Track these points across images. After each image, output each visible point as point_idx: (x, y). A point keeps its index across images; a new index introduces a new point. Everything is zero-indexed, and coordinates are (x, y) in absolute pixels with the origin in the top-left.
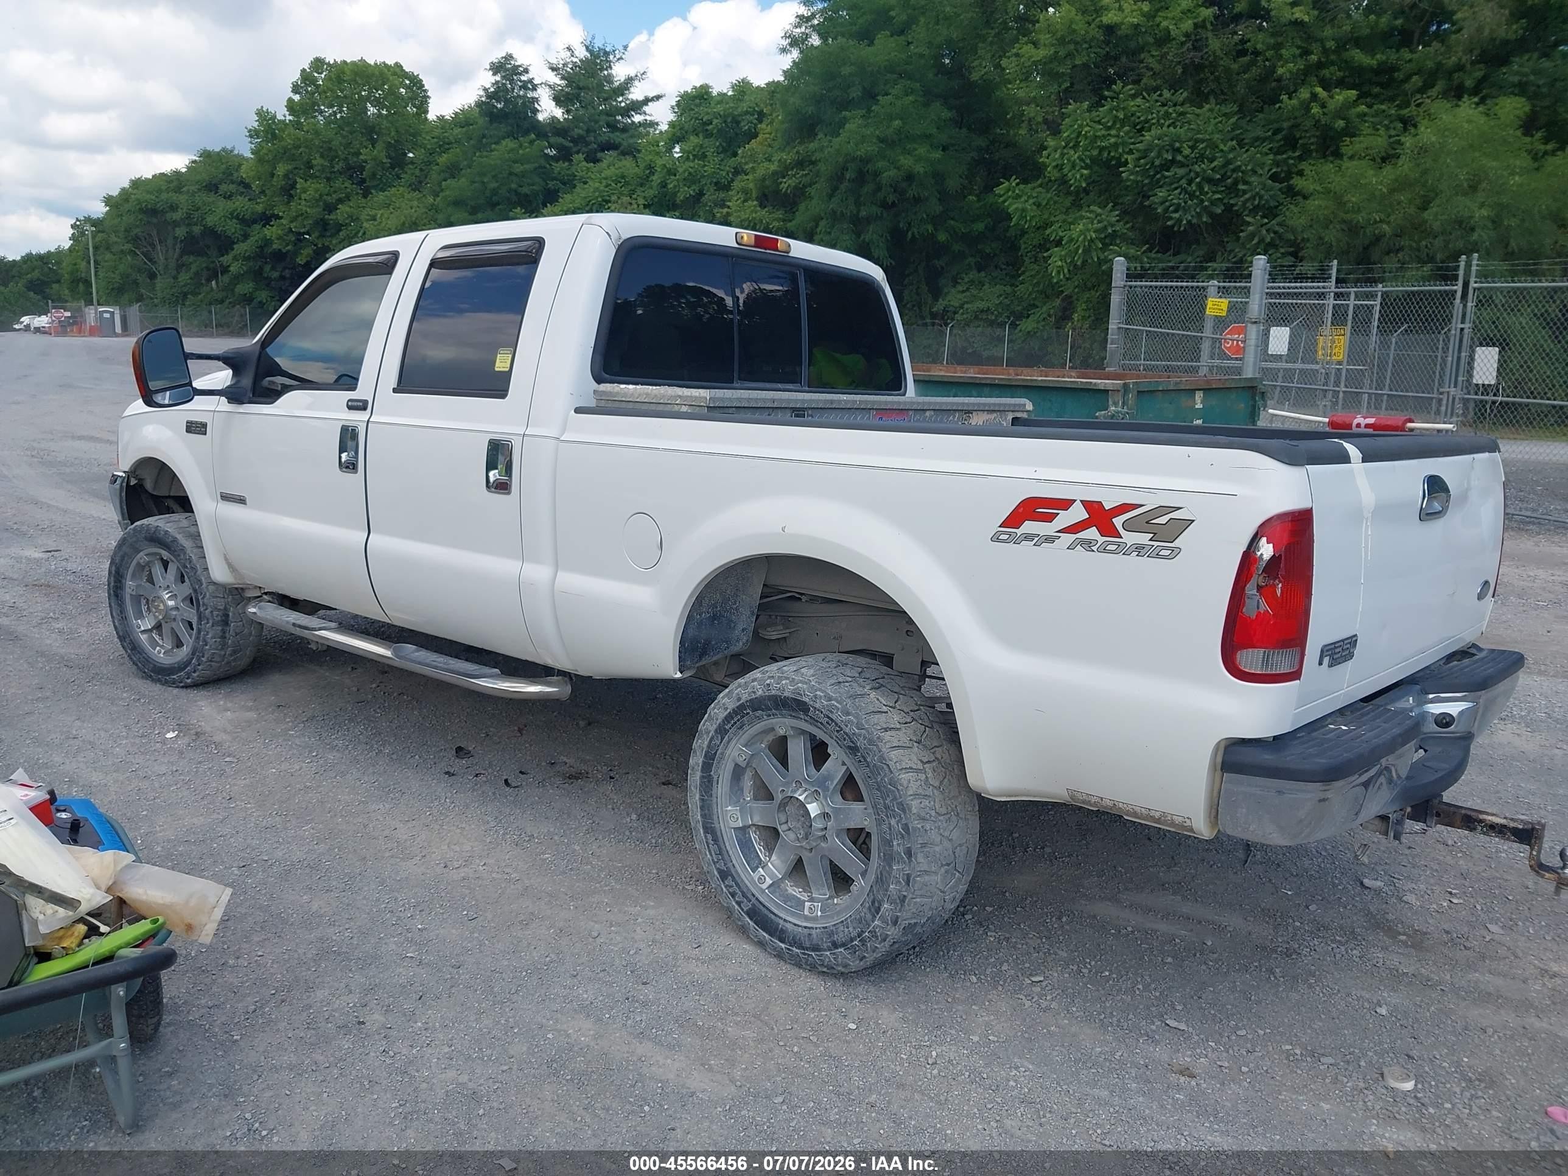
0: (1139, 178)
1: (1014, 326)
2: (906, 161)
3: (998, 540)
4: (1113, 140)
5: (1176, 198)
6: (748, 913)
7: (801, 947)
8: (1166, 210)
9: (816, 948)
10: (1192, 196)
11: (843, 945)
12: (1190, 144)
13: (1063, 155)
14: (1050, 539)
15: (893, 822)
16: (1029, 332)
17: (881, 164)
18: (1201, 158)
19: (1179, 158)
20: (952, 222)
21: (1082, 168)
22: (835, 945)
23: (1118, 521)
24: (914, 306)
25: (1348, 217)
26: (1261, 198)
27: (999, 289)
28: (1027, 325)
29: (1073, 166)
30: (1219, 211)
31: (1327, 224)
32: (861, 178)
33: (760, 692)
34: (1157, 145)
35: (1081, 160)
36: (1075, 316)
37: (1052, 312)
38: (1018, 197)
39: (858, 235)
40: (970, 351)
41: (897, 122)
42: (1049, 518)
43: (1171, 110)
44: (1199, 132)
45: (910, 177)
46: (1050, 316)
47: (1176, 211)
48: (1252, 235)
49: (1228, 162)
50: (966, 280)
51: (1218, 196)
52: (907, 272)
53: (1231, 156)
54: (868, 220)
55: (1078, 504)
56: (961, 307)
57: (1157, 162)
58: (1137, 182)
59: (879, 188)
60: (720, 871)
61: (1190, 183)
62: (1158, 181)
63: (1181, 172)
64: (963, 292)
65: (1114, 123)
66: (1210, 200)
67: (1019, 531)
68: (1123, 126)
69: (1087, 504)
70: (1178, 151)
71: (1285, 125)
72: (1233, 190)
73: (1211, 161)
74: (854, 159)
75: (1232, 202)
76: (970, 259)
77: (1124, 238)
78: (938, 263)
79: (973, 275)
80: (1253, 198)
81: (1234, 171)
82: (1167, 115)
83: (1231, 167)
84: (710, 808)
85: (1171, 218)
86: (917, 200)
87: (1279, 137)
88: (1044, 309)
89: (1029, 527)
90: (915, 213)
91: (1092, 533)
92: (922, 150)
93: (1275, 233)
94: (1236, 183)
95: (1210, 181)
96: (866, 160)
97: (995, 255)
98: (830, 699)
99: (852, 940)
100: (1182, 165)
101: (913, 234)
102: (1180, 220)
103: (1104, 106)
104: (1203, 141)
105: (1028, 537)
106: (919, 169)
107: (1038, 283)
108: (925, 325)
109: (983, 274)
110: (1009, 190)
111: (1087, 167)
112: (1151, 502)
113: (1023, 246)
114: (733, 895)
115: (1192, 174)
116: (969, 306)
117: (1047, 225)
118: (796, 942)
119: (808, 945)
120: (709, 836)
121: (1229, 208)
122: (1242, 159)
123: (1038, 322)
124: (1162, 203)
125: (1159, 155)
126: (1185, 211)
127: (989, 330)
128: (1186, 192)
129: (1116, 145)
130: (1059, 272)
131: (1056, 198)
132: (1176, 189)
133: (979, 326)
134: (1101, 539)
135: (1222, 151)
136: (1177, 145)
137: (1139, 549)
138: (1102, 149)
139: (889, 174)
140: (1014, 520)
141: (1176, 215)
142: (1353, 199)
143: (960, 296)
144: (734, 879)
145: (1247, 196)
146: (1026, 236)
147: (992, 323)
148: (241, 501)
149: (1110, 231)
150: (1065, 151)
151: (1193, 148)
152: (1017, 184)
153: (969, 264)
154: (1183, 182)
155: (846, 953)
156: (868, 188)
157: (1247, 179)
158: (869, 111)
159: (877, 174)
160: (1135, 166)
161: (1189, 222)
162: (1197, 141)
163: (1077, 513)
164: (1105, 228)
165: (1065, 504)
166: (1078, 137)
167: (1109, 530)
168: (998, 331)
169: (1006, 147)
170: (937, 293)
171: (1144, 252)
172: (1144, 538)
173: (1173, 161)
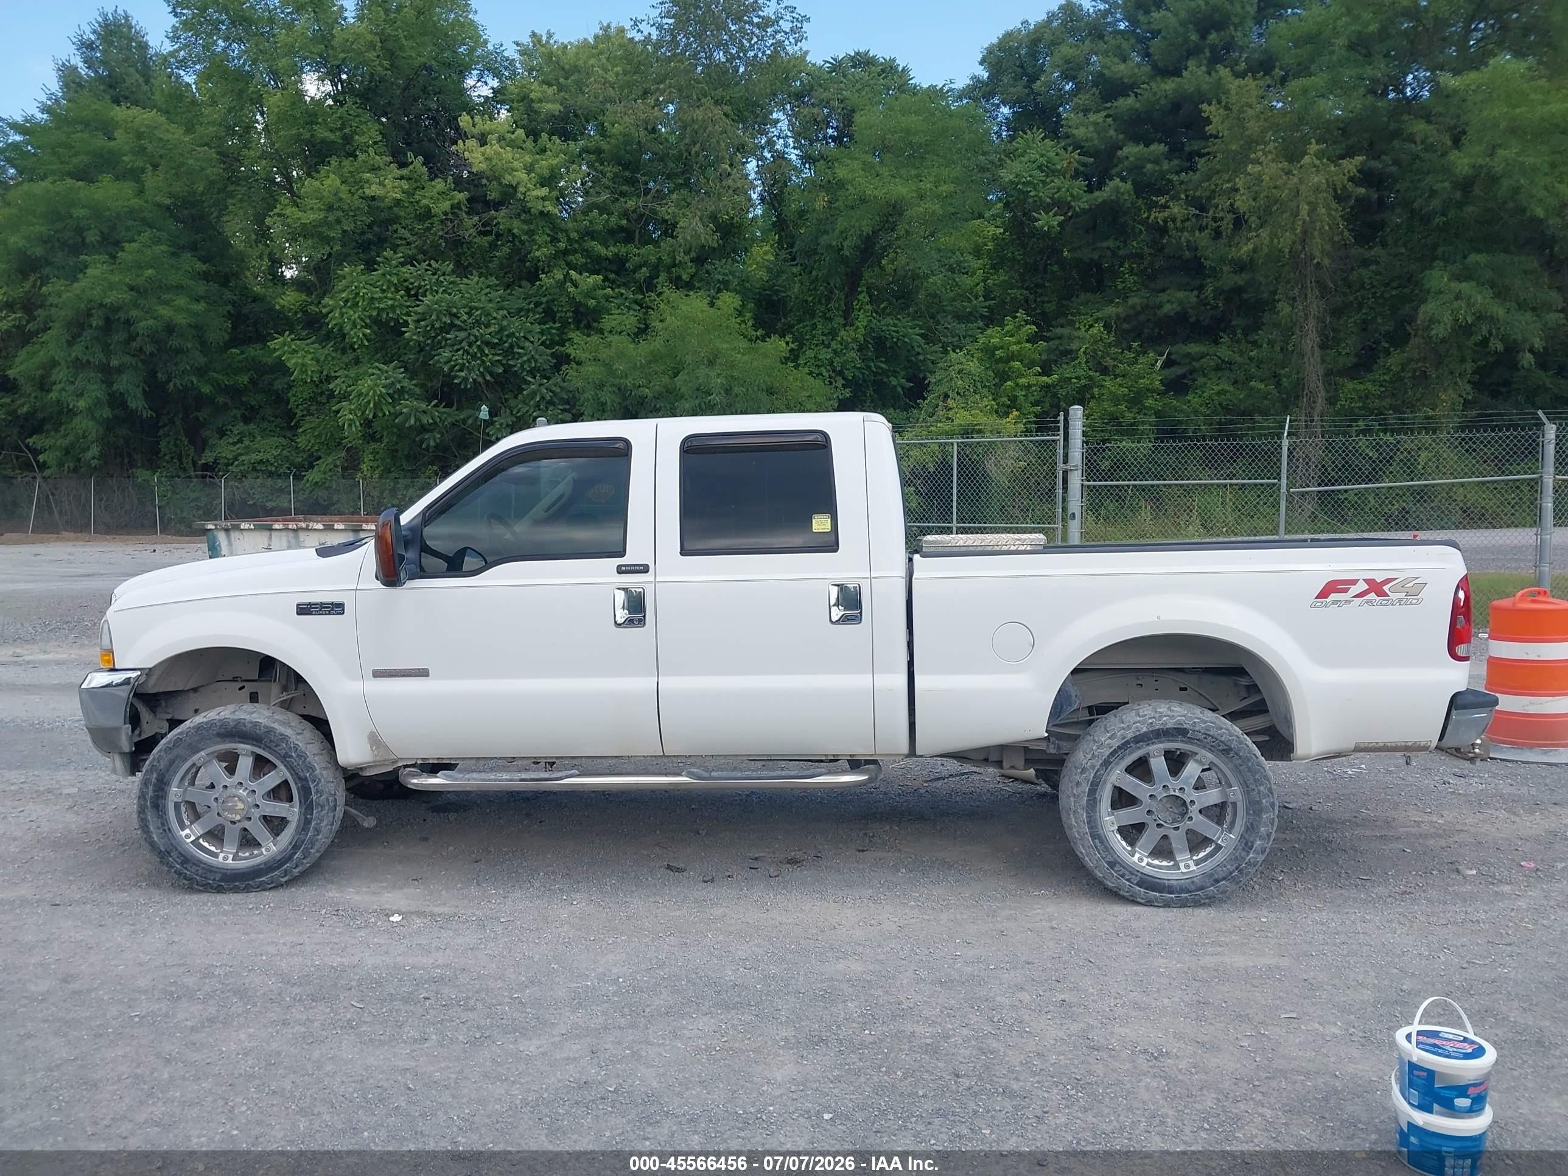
0: (421, 339)
1: (298, 478)
2: (164, 312)
3: (1315, 606)
4: (390, 302)
5: (459, 358)
6: (1138, 884)
7: (1188, 891)
8: (452, 368)
9: (1202, 888)
10: (474, 357)
11: (1224, 879)
12: (466, 310)
13: (342, 315)
14: (1347, 602)
15: (1262, 788)
16: (317, 483)
17: (134, 313)
18: (478, 323)
19: (458, 322)
20: (215, 375)
21: (362, 327)
22: (1217, 881)
23: (1386, 588)
24: (172, 458)
25: (617, 381)
26: (536, 361)
27: (274, 441)
28: (313, 476)
29: (354, 325)
30: (500, 371)
31: (601, 386)
32: (108, 325)
33: (1145, 729)
34: (436, 309)
35: (361, 319)
36: (364, 467)
37: (338, 462)
38: (295, 351)
39: (110, 384)
40: (251, 502)
41: (150, 271)
42: (1346, 591)
43: (441, 279)
44: (472, 301)
45: (170, 328)
46: (336, 466)
47: (461, 370)
48: (533, 394)
49: (502, 329)
50: (236, 432)
51: (497, 358)
52: (161, 424)
53: (505, 323)
54: (119, 370)
55: (1361, 581)
56: (236, 459)
57: (437, 325)
58: (419, 343)
59: (132, 338)
60: (1109, 863)
61: (470, 345)
62: (439, 342)
63: (462, 335)
64: (234, 444)
65: (389, 288)
66: (490, 361)
67: (1328, 600)
68: (397, 291)
69: (1366, 581)
70: (455, 315)
71: (544, 300)
72: (509, 352)
73: (487, 326)
74: (101, 305)
75: (511, 362)
76: (235, 411)
77: (412, 395)
78: (201, 415)
79: (241, 427)
80: (529, 360)
81: (508, 336)
82: (439, 283)
83: (506, 333)
84: (1095, 821)
85: (456, 377)
86: (179, 351)
87: (540, 309)
88: (330, 460)
89: (1333, 597)
90: (176, 364)
91: (1372, 596)
92: (182, 301)
93: (552, 392)
94: (512, 346)
95: (488, 344)
96: (116, 309)
97: (260, 407)
98: (1206, 722)
99: (1231, 873)
100: (461, 329)
101: (175, 385)
102: (465, 379)
103: (376, 270)
104: (477, 309)
105: (1334, 603)
106: (181, 319)
107: (320, 436)
108: (189, 477)
109: (252, 426)
110: (285, 345)
111: (366, 326)
112: (1402, 577)
113: (293, 399)
114: (1123, 876)
115: (472, 338)
116: (244, 458)
117: (329, 379)
118: (1183, 890)
119: (1193, 888)
120: (1097, 841)
121: (507, 369)
122: (515, 325)
123: (325, 473)
124: (446, 363)
125: (438, 319)
126: (470, 370)
127: (269, 482)
128: (468, 353)
129: (393, 307)
130: (350, 425)
131: (334, 355)
132: (458, 350)
133: (258, 477)
134: (1378, 599)
135: (495, 318)
136: (455, 310)
137: (1400, 601)
138: (380, 310)
139: (145, 325)
140: (1323, 594)
141: (463, 374)
142: (620, 367)
143: (231, 448)
144: (1121, 865)
145: (525, 358)
146: (294, 389)
147: (271, 474)
148: (424, 673)
149: (398, 386)
150: (344, 310)
151: (470, 314)
152: (292, 340)
153: (235, 416)
154: (464, 344)
155: (1227, 883)
156: (119, 336)
157: (522, 344)
158: (113, 257)
159: (128, 323)
160: (416, 328)
161: (474, 380)
162: (471, 308)
163: (1362, 586)
164: (393, 383)
165: (1354, 582)
166: (355, 298)
167: (1381, 594)
168: (280, 483)
169: (254, 301)
170: (202, 446)
171: (435, 406)
172: (1402, 595)
173: (452, 325)
